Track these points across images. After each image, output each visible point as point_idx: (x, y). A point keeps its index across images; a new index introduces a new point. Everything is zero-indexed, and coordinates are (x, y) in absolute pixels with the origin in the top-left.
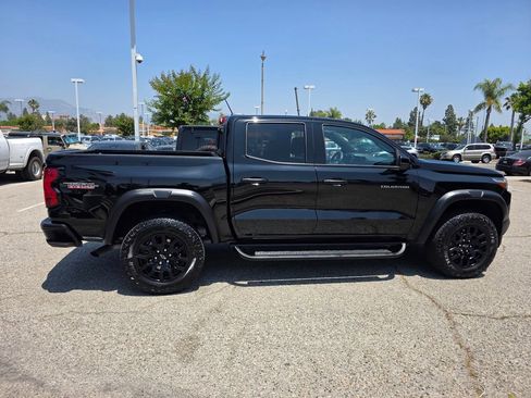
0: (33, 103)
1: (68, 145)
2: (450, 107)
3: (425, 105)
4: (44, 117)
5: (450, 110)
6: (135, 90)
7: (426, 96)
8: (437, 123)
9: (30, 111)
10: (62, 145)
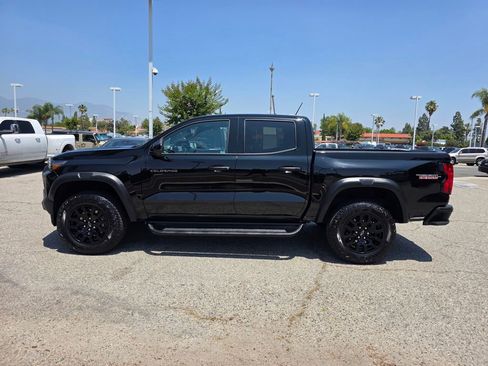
0: (82, 108)
1: (99, 142)
2: (458, 113)
3: (431, 112)
4: (91, 120)
5: (457, 117)
6: (151, 97)
7: (432, 103)
8: (445, 129)
9: (79, 114)
10: (94, 142)
